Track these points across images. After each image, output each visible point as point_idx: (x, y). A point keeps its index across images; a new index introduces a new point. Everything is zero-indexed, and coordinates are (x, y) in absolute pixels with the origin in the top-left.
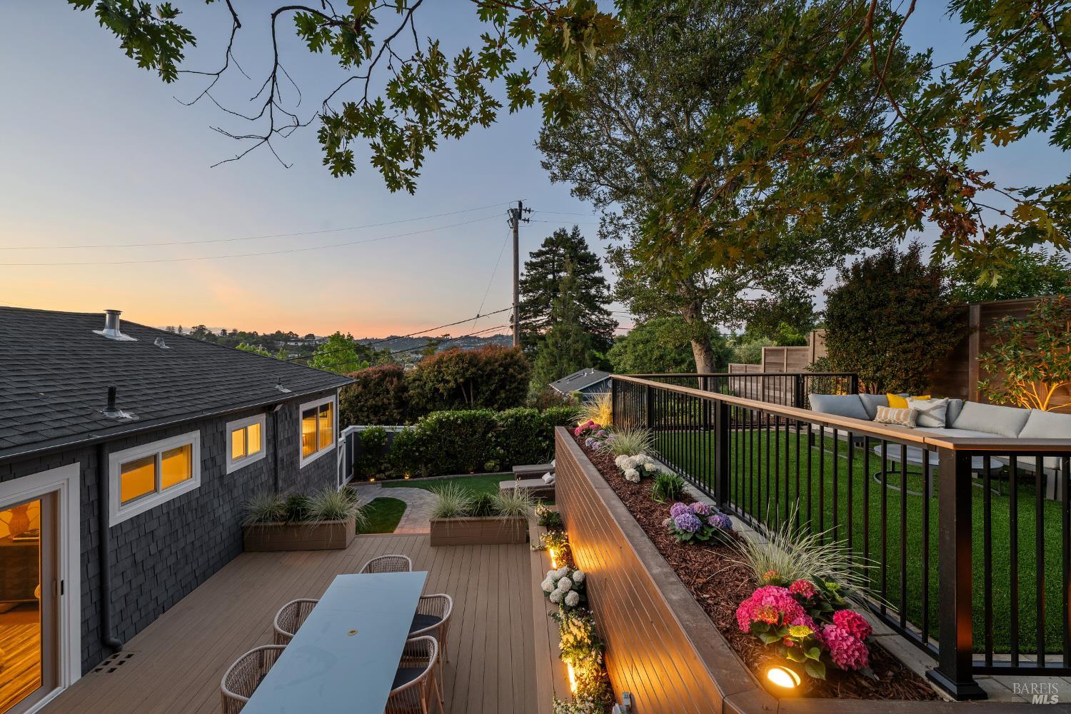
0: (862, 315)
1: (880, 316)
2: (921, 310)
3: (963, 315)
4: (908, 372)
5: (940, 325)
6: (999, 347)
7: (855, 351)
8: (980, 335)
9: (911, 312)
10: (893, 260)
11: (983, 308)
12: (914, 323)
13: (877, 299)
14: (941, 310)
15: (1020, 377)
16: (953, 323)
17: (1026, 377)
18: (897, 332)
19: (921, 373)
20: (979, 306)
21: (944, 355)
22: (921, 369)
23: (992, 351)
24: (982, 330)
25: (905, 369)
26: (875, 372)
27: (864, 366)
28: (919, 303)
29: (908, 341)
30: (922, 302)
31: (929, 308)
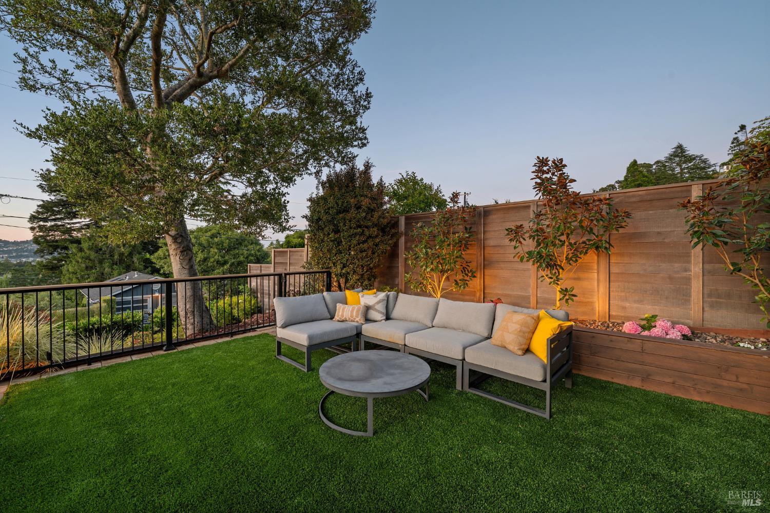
0: (333, 218)
1: (344, 220)
2: (372, 217)
3: (395, 224)
4: (363, 268)
5: (383, 230)
6: (416, 246)
7: (328, 250)
8: (405, 239)
9: (365, 218)
10: (354, 175)
11: (407, 219)
12: (367, 227)
13: (342, 205)
14: (383, 218)
15: (428, 270)
16: (391, 229)
17: (432, 270)
18: (356, 234)
19: (371, 269)
20: (404, 217)
21: (385, 253)
22: (371, 265)
23: (412, 249)
24: (406, 234)
25: (362, 266)
26: (342, 269)
27: (334, 264)
28: (371, 211)
29: (364, 242)
30: (372, 210)
31: (376, 215)
